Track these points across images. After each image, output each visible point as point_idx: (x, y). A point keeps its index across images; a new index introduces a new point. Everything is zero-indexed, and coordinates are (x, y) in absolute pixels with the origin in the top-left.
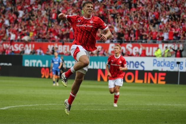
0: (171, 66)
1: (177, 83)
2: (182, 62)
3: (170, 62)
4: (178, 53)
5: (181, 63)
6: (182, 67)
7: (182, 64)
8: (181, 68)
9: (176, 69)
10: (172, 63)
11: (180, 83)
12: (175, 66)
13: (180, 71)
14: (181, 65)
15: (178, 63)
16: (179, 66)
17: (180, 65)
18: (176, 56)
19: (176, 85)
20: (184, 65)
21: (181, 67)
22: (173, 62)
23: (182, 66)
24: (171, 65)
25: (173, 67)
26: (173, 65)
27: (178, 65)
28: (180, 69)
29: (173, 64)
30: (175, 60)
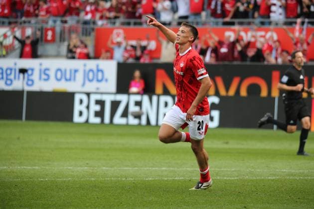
0: (7, 79)
1: (20, 118)
2: (32, 70)
3: (4, 70)
4: (27, 49)
5: (30, 72)
6: (32, 81)
7: (32, 74)
8: (30, 83)
9: (18, 84)
10: (9, 72)
11: (27, 118)
12: (15, 78)
13: (27, 88)
14: (28, 75)
15: (23, 71)
16: (24, 78)
17: (26, 75)
18: (22, 55)
19: (19, 122)
20: (35, 77)
21: (28, 80)
22: (11, 70)
23: (31, 78)
24: (7, 75)
25: (11, 81)
26: (12, 77)
27: (21, 75)
28: (28, 84)
29: (11, 73)
30: (15, 64)
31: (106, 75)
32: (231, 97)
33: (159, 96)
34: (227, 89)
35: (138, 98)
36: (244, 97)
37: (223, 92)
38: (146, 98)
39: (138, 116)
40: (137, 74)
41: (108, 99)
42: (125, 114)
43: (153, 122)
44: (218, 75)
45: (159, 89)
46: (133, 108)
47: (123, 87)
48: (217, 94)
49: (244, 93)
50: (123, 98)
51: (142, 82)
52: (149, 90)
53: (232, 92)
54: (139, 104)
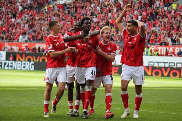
31: (3, 55)
32: (37, 62)
33: (17, 61)
34: (36, 59)
35: (11, 62)
36: (41, 62)
37: (35, 60)
38: (14, 62)
39: (11, 67)
40: (11, 55)
41: (3, 62)
42: (8, 66)
43: (16, 68)
44: (34, 56)
45: (17, 59)
46: (10, 65)
47: (7, 59)
48: (33, 61)
49: (41, 61)
50: (7, 62)
51: (13, 57)
52: (15, 59)
53: (37, 61)
54: (12, 63)
